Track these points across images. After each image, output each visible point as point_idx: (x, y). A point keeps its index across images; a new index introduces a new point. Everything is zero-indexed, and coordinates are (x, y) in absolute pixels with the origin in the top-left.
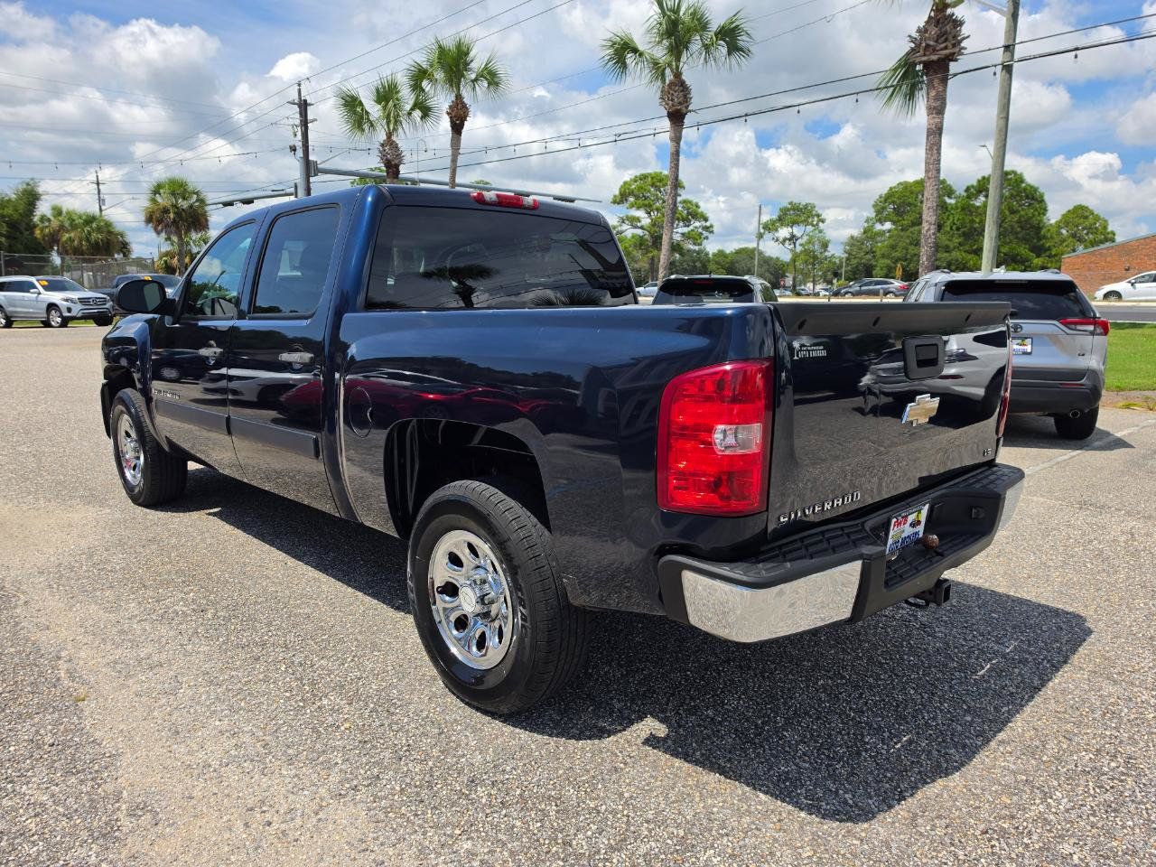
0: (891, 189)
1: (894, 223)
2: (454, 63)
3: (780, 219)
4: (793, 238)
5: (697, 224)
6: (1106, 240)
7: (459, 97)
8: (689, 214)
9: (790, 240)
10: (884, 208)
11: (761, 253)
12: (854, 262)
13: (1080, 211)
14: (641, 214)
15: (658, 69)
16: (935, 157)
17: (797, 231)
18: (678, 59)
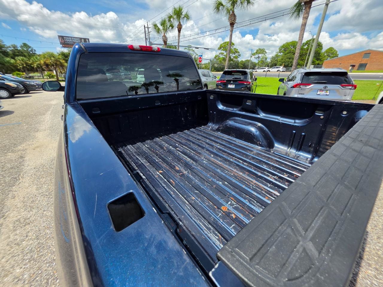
0: (284, 44)
1: (283, 53)
2: (178, 13)
3: (256, 52)
4: (259, 57)
5: (237, 54)
6: (336, 56)
7: (180, 22)
8: (235, 52)
9: (258, 58)
10: (281, 49)
11: (251, 61)
12: (272, 63)
13: (331, 49)
14: (224, 52)
15: (228, 11)
16: (303, 33)
17: (260, 55)
18: (234, 7)
